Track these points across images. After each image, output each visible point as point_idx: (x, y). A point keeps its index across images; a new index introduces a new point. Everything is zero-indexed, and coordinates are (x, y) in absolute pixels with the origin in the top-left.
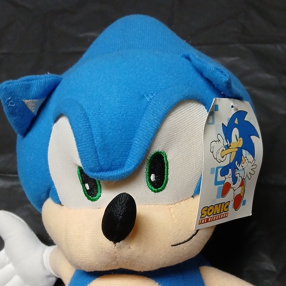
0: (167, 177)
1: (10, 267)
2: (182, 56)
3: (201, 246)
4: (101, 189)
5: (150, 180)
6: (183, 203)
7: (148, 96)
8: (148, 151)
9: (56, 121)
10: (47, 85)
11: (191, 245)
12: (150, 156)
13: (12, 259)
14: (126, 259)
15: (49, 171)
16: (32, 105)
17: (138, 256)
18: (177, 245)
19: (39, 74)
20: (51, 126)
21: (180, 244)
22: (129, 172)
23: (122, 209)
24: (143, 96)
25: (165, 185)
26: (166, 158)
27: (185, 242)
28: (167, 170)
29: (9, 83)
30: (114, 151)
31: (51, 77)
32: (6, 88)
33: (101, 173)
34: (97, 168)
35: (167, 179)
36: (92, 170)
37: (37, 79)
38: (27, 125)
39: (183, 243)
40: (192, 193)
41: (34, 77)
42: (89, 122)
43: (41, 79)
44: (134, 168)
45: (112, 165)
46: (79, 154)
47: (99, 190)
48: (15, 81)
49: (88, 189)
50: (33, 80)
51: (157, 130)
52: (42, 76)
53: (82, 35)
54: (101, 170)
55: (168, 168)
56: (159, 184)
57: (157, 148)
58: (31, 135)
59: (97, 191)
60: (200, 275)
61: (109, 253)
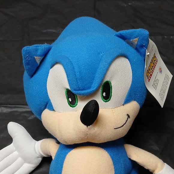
0: (111, 94)
1: (16, 153)
2: (115, 35)
3: (127, 131)
4: (77, 100)
5: (103, 95)
6: (119, 108)
7: (101, 53)
8: (103, 80)
9: (51, 67)
10: (46, 50)
11: (123, 129)
12: (103, 83)
13: (18, 148)
14: (92, 135)
15: (48, 94)
16: (38, 59)
17: (98, 134)
18: (117, 128)
19: (41, 44)
20: (49, 70)
21: (118, 128)
22: (94, 91)
23: (93, 107)
24: (99, 53)
25: (110, 99)
26: (111, 84)
27: (120, 127)
28: (111, 91)
29: (27, 48)
30: (86, 80)
31: (47, 45)
32: (26, 50)
33: (80, 91)
34: (78, 89)
35: (111, 95)
36: (75, 90)
37: (40, 46)
38: (34, 71)
39: (120, 128)
40: (123, 103)
41: (39, 45)
42: (73, 66)
43: (43, 46)
44: (97, 88)
45: (85, 87)
46: (68, 82)
47: (76, 101)
48: (30, 46)
49: (71, 101)
50: (38, 46)
51: (107, 69)
52: (43, 45)
53: (45, 31)
54: (79, 90)
55: (112, 90)
56: (107, 98)
57: (107, 79)
58: (36, 76)
59: (75, 102)
60: (124, 148)
61: (84, 132)
